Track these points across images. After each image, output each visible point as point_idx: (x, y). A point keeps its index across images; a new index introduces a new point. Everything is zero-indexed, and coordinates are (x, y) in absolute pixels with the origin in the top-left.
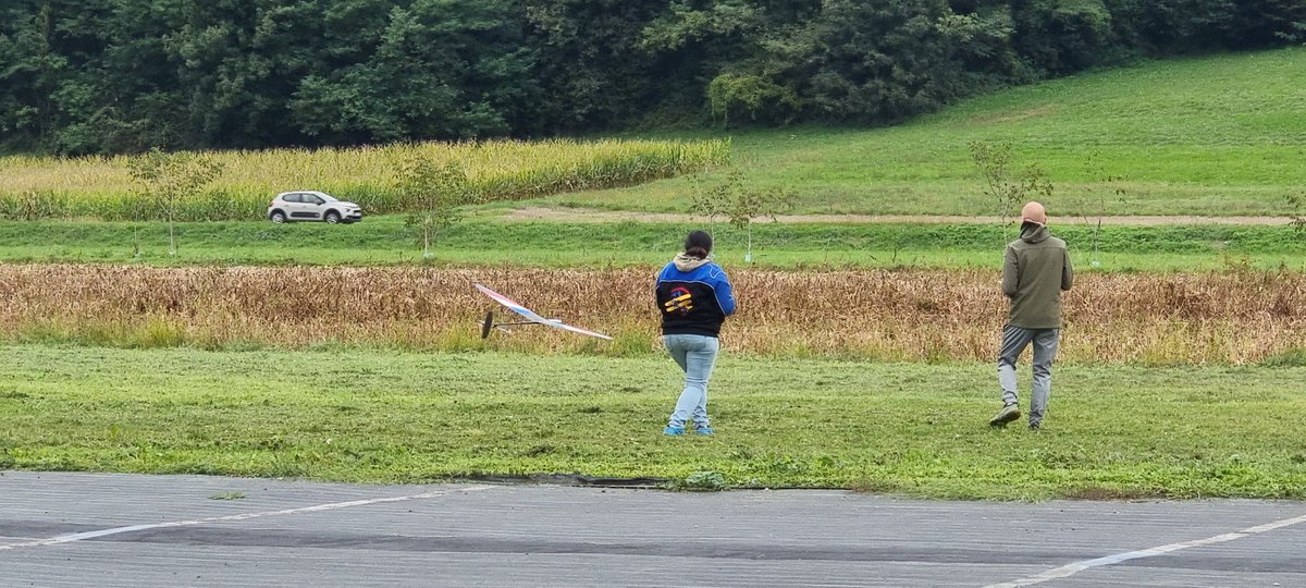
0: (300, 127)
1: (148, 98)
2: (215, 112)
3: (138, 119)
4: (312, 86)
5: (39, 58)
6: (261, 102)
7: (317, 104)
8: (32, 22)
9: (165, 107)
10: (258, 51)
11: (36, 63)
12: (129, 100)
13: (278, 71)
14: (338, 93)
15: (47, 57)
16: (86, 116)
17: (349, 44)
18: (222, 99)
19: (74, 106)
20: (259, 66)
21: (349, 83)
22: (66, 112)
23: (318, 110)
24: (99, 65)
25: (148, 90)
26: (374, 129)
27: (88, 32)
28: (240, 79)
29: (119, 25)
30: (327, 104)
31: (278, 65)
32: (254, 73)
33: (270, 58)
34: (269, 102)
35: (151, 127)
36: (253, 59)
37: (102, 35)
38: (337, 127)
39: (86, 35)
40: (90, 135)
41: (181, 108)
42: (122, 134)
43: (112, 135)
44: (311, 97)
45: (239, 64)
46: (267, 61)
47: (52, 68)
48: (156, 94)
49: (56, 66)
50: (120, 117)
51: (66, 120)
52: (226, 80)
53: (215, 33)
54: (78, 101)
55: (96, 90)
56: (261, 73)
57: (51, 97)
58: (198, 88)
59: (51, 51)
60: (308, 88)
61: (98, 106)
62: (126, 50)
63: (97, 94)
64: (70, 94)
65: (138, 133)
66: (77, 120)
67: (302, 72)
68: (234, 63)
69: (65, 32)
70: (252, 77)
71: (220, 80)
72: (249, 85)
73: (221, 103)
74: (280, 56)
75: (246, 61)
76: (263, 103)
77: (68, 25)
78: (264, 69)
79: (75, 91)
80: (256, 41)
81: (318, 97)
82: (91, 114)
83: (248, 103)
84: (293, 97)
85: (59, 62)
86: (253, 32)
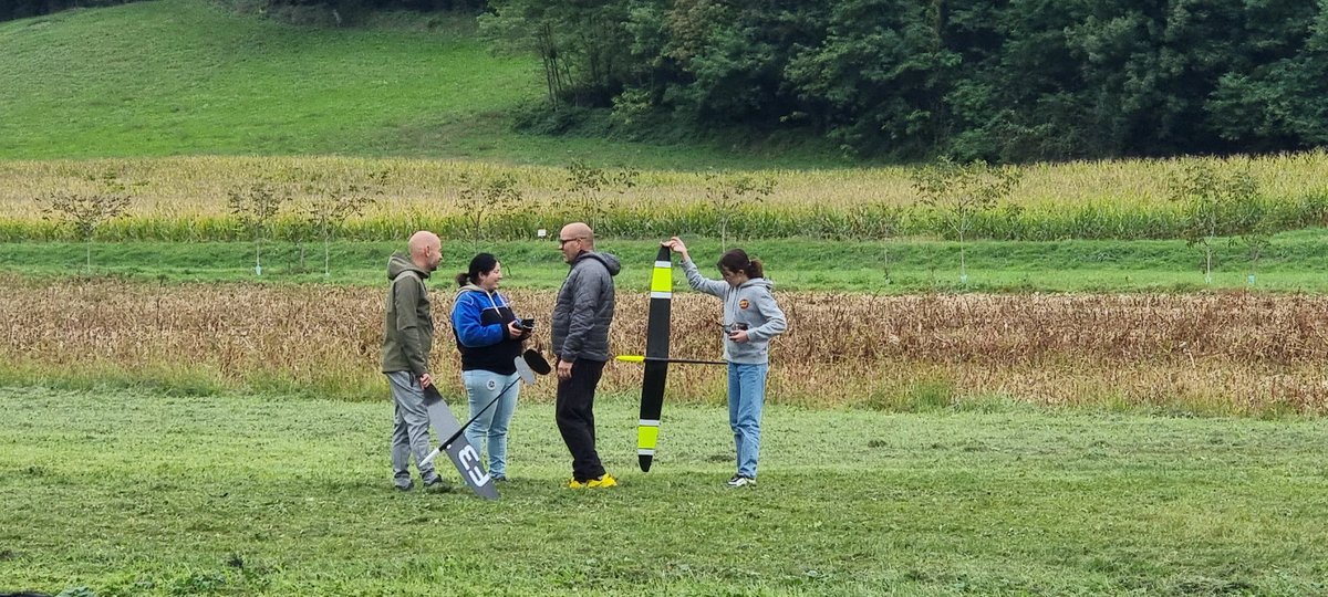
0: (1220, 131)
1: (1051, 99)
2: (1125, 115)
3: (1041, 124)
4: (1232, 85)
5: (930, 55)
6: (1174, 103)
7: (1239, 105)
8: (923, 14)
9: (1070, 109)
10: (1170, 45)
11: (926, 60)
12: (1030, 101)
13: (1193, 68)
14: (1262, 92)
15: (938, 54)
16: (983, 120)
17: (1273, 36)
18: (1131, 100)
19: (970, 109)
20: (1171, 62)
21: (1274, 81)
22: (961, 116)
23: (1239, 112)
24: (998, 62)
25: (1052, 90)
26: (1302, 134)
27: (984, 25)
28: (1150, 77)
29: (1018, 16)
30: (1250, 104)
31: (1194, 61)
32: (1168, 70)
33: (1184, 52)
34: (1184, 103)
35: (1056, 133)
36: (1165, 56)
37: (1000, 29)
38: (1261, 131)
39: (981, 29)
40: (986, 142)
41: (1088, 110)
42: (1022, 141)
43: (1011, 142)
44: (1231, 96)
45: (1149, 59)
46: (1181, 56)
47: (945, 67)
48: (1060, 95)
49: (949, 64)
50: (1021, 121)
51: (962, 125)
52: (1135, 79)
53: (1121, 24)
54: (974, 104)
55: (994, 91)
56: (1173, 70)
57: (945, 99)
58: (1104, 88)
59: (944, 47)
60: (1227, 87)
61: (997, 110)
62: (1026, 45)
63: (996, 95)
64: (965, 95)
65: (1041, 140)
66: (973, 125)
67: (1221, 69)
68: (1144, 58)
69: (960, 25)
70: (1164, 75)
71: (1129, 78)
72: (1161, 85)
73: (1129, 104)
74: (1196, 51)
75: (1157, 56)
76: (1176, 104)
77: (961, 17)
78: (1178, 65)
79: (970, 93)
80: (1168, 34)
81: (1239, 96)
82: (989, 118)
83: (1160, 104)
84: (1212, 98)
85: (953, 59)
86: (1165, 24)
